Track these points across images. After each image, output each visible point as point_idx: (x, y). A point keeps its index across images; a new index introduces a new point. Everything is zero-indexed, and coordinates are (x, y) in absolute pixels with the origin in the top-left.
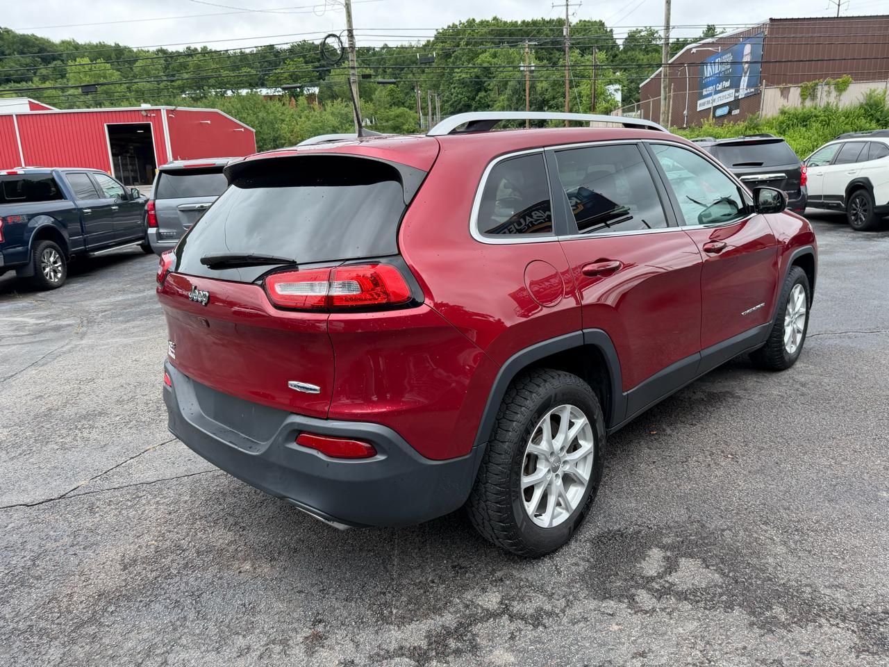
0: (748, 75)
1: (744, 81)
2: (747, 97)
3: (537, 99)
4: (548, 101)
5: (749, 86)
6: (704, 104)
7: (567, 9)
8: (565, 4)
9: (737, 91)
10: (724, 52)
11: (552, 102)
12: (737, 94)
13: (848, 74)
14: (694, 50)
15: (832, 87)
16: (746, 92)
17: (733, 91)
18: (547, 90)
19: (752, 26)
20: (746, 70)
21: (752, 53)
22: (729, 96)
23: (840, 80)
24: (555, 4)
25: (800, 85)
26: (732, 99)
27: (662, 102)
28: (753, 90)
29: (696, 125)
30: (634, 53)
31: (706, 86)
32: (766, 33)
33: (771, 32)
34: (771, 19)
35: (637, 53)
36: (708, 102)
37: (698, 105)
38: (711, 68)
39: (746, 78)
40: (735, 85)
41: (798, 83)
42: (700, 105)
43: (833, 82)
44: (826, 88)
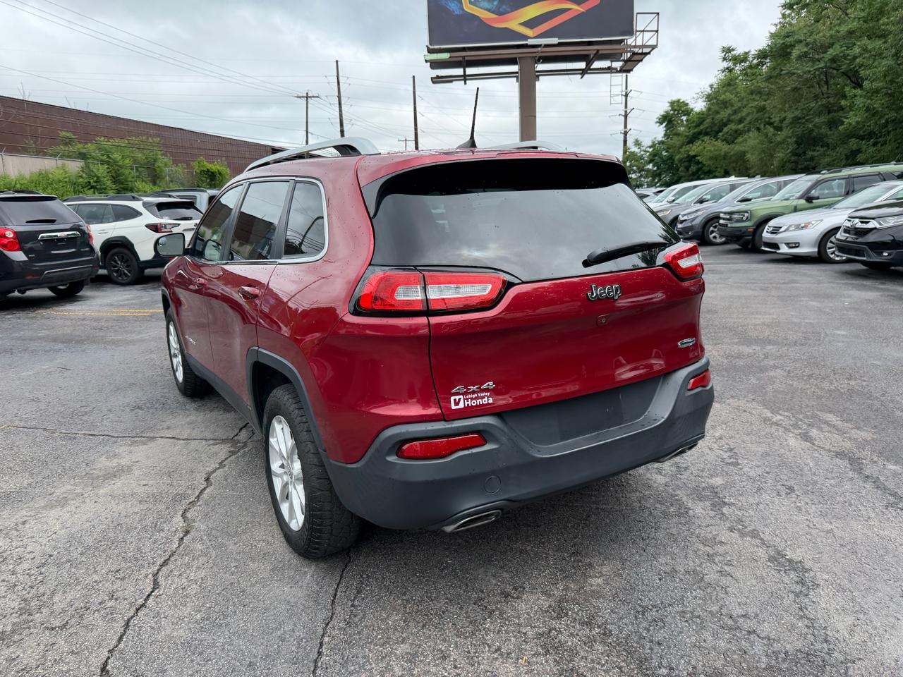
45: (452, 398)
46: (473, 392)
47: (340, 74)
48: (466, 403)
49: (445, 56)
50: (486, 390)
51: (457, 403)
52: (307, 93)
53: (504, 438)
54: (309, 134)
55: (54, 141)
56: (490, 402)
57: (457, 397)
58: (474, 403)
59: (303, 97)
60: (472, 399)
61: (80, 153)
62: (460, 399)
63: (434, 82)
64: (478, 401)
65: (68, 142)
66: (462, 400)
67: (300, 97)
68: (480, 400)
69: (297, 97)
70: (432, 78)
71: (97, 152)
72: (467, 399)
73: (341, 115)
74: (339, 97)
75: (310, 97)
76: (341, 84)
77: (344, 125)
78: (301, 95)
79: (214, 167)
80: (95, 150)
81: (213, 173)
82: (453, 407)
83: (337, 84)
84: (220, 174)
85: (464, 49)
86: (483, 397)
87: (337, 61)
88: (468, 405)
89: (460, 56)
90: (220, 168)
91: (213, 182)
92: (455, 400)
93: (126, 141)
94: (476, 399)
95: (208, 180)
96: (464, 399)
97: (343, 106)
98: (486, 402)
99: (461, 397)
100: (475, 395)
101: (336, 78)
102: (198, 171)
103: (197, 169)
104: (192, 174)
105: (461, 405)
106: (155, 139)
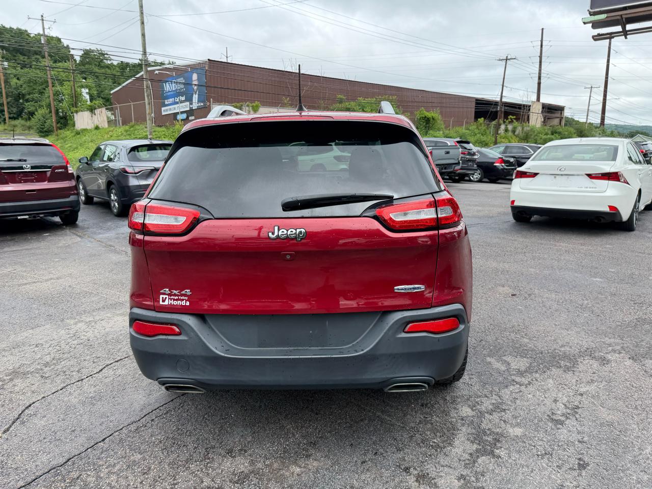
0: (197, 93)
1: (195, 98)
2: (199, 108)
3: (12, 93)
4: (24, 95)
5: (199, 101)
6: (167, 110)
7: (43, 23)
8: (41, 18)
9: (191, 104)
10: (178, 76)
11: (27, 97)
12: (191, 106)
13: (258, 101)
14: (157, 72)
15: (251, 108)
16: (198, 105)
17: (188, 103)
18: (21, 86)
19: (198, 62)
20: (195, 90)
21: (198, 79)
22: (185, 107)
23: (254, 104)
24: (29, 17)
25: (233, 104)
26: (188, 109)
27: (147, 107)
28: (202, 104)
29: (170, 125)
30: (91, 66)
31: (168, 98)
32: (207, 68)
33: (210, 67)
34: (209, 60)
35: (93, 67)
36: (170, 109)
37: (163, 111)
38: (170, 86)
39: (197, 95)
40: (189, 99)
41: (231, 103)
42: (164, 111)
43: (250, 105)
44: (247, 108)
45: (161, 296)
46: (175, 295)
47: (544, 39)
48: (170, 302)
49: (603, 16)
50: (185, 295)
51: (163, 301)
52: (507, 57)
53: (192, 334)
54: (504, 87)
55: (335, 101)
56: (187, 304)
57: (164, 296)
58: (175, 303)
59: (503, 60)
60: (174, 300)
61: (347, 108)
62: (166, 298)
63: (595, 40)
64: (178, 302)
65: (341, 102)
66: (167, 299)
67: (501, 60)
68: (180, 302)
69: (499, 60)
70: (593, 37)
71: (357, 107)
72: (171, 299)
73: (540, 70)
74: (541, 57)
75: (509, 59)
76: (543, 46)
77: (542, 78)
78: (502, 58)
79: (429, 115)
80: (355, 106)
81: (428, 118)
82: (161, 303)
83: (540, 47)
84: (433, 119)
85: (625, 9)
86: (183, 300)
87: (543, 29)
88: (171, 303)
89: (619, 15)
90: (434, 115)
91: (428, 125)
92: (163, 298)
93: (374, 99)
94: (177, 300)
95: (424, 124)
96: (169, 299)
97: (543, 64)
98: (184, 304)
99: (167, 296)
100: (176, 298)
101: (540, 42)
102: (418, 118)
103: (418, 116)
104: (414, 119)
105: (166, 303)
106: (393, 97)
